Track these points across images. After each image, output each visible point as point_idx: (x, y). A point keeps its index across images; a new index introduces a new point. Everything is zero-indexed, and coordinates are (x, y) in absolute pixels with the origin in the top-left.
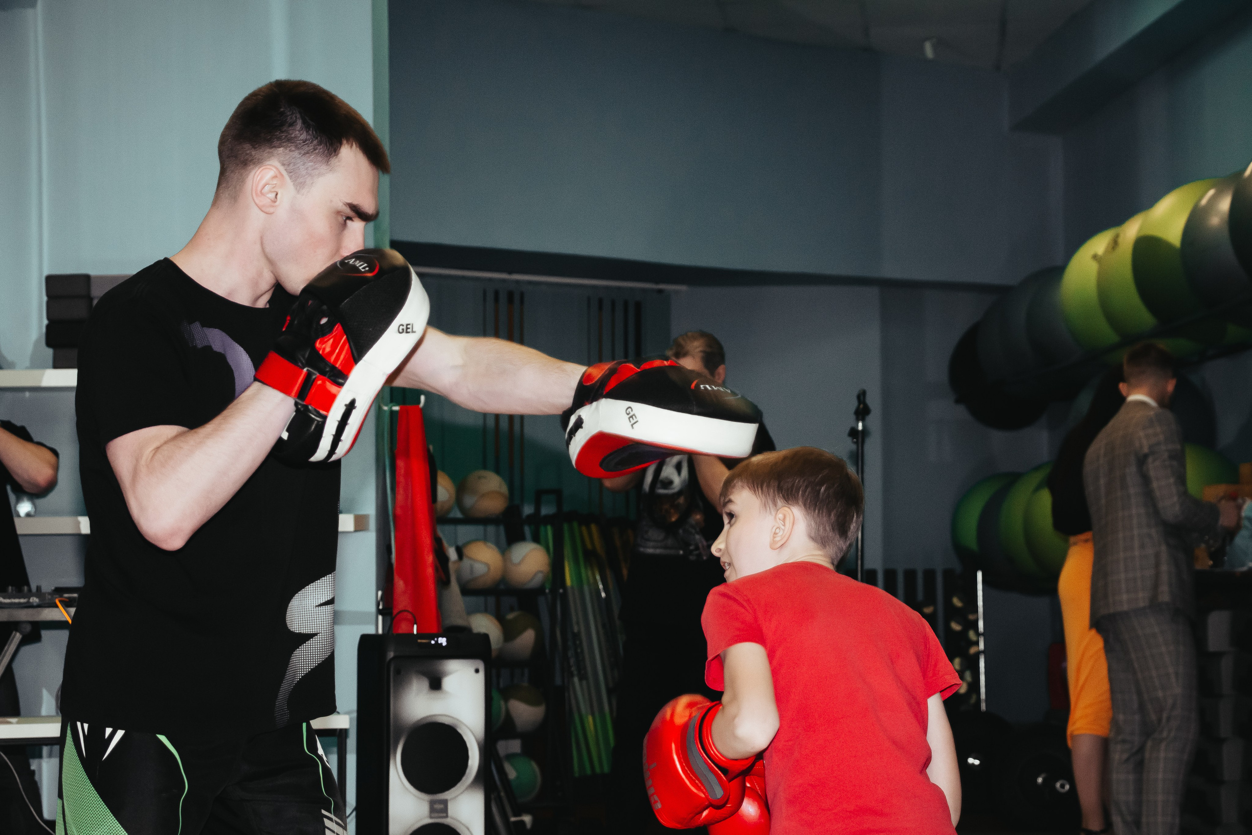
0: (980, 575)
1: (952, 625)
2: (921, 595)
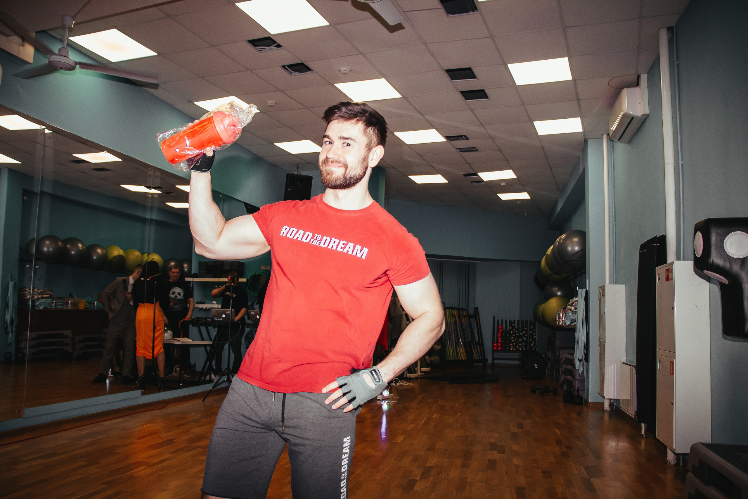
0: (537, 322)
1: (530, 332)
2: (525, 326)
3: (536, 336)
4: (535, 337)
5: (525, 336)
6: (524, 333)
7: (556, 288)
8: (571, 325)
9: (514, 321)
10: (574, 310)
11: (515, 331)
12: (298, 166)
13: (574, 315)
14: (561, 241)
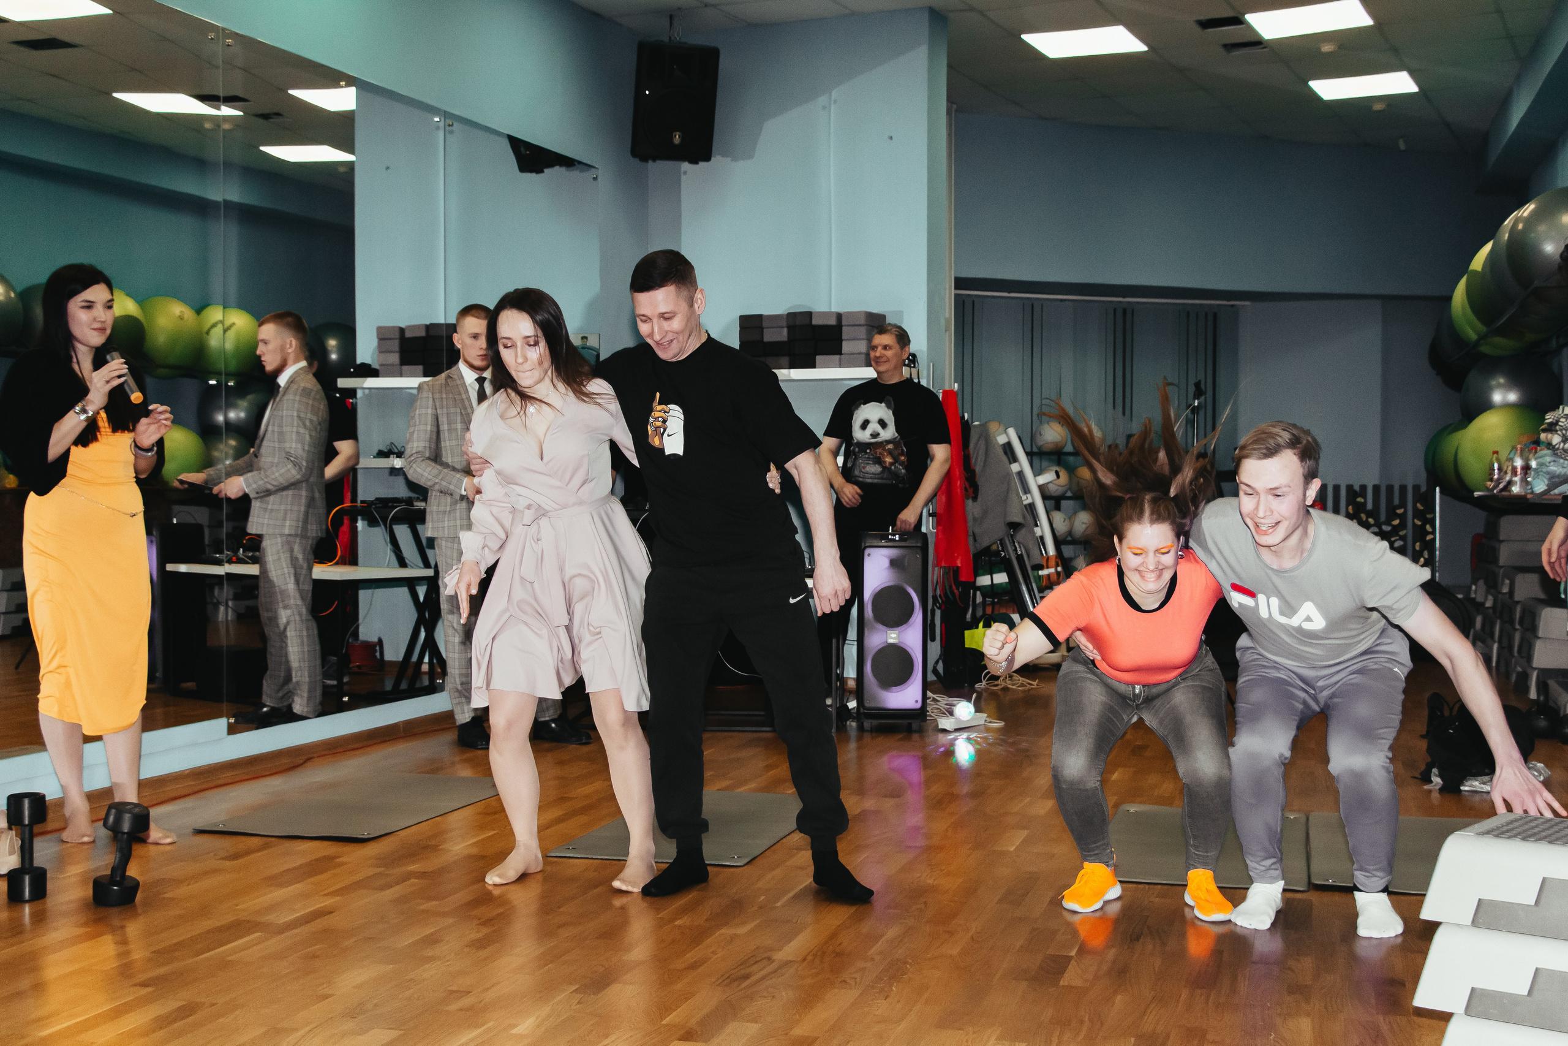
0: (1438, 489)
1: (1416, 521)
2: (1396, 501)
3: (1434, 533)
4: (1429, 537)
5: (1397, 535)
6: (1394, 527)
7: (1502, 381)
8: (1552, 493)
9: (1364, 488)
10: (1560, 443)
11: (1367, 520)
12: (671, 17)
13: (1562, 461)
14: (1520, 226)
